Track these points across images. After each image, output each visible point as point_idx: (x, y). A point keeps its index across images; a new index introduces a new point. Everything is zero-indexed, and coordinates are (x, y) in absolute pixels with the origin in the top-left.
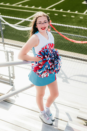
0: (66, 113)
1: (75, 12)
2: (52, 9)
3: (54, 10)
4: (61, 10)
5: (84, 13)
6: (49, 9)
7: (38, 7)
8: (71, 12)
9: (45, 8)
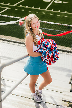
0: (50, 96)
1: (38, 8)
2: (19, 5)
3: (21, 6)
4: (27, 7)
5: (46, 9)
6: (16, 5)
7: (7, 4)
8: (35, 8)
9: (13, 5)
